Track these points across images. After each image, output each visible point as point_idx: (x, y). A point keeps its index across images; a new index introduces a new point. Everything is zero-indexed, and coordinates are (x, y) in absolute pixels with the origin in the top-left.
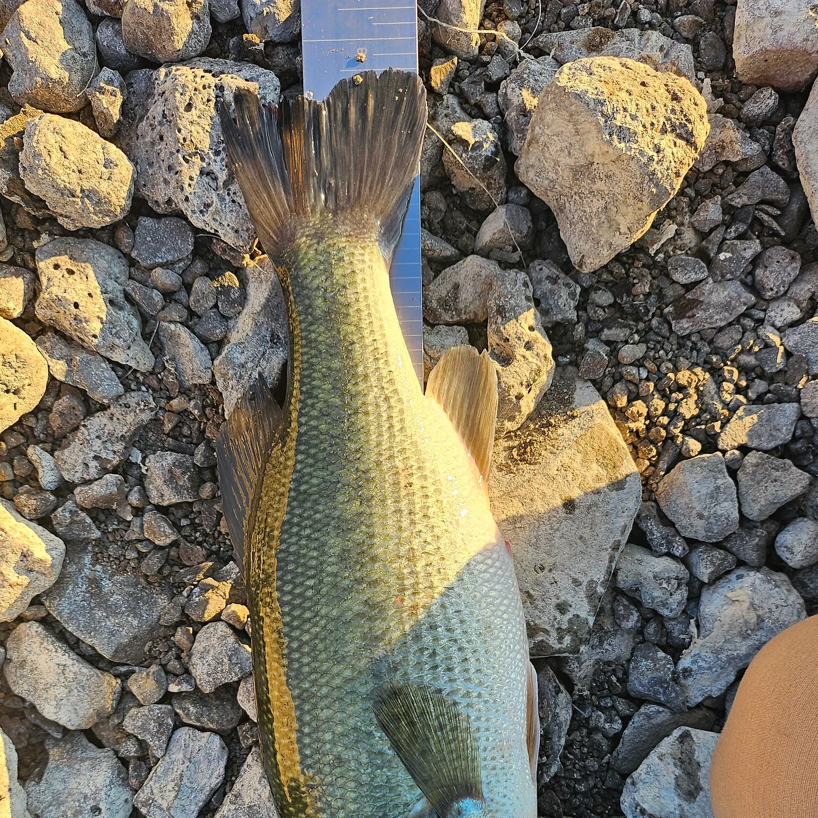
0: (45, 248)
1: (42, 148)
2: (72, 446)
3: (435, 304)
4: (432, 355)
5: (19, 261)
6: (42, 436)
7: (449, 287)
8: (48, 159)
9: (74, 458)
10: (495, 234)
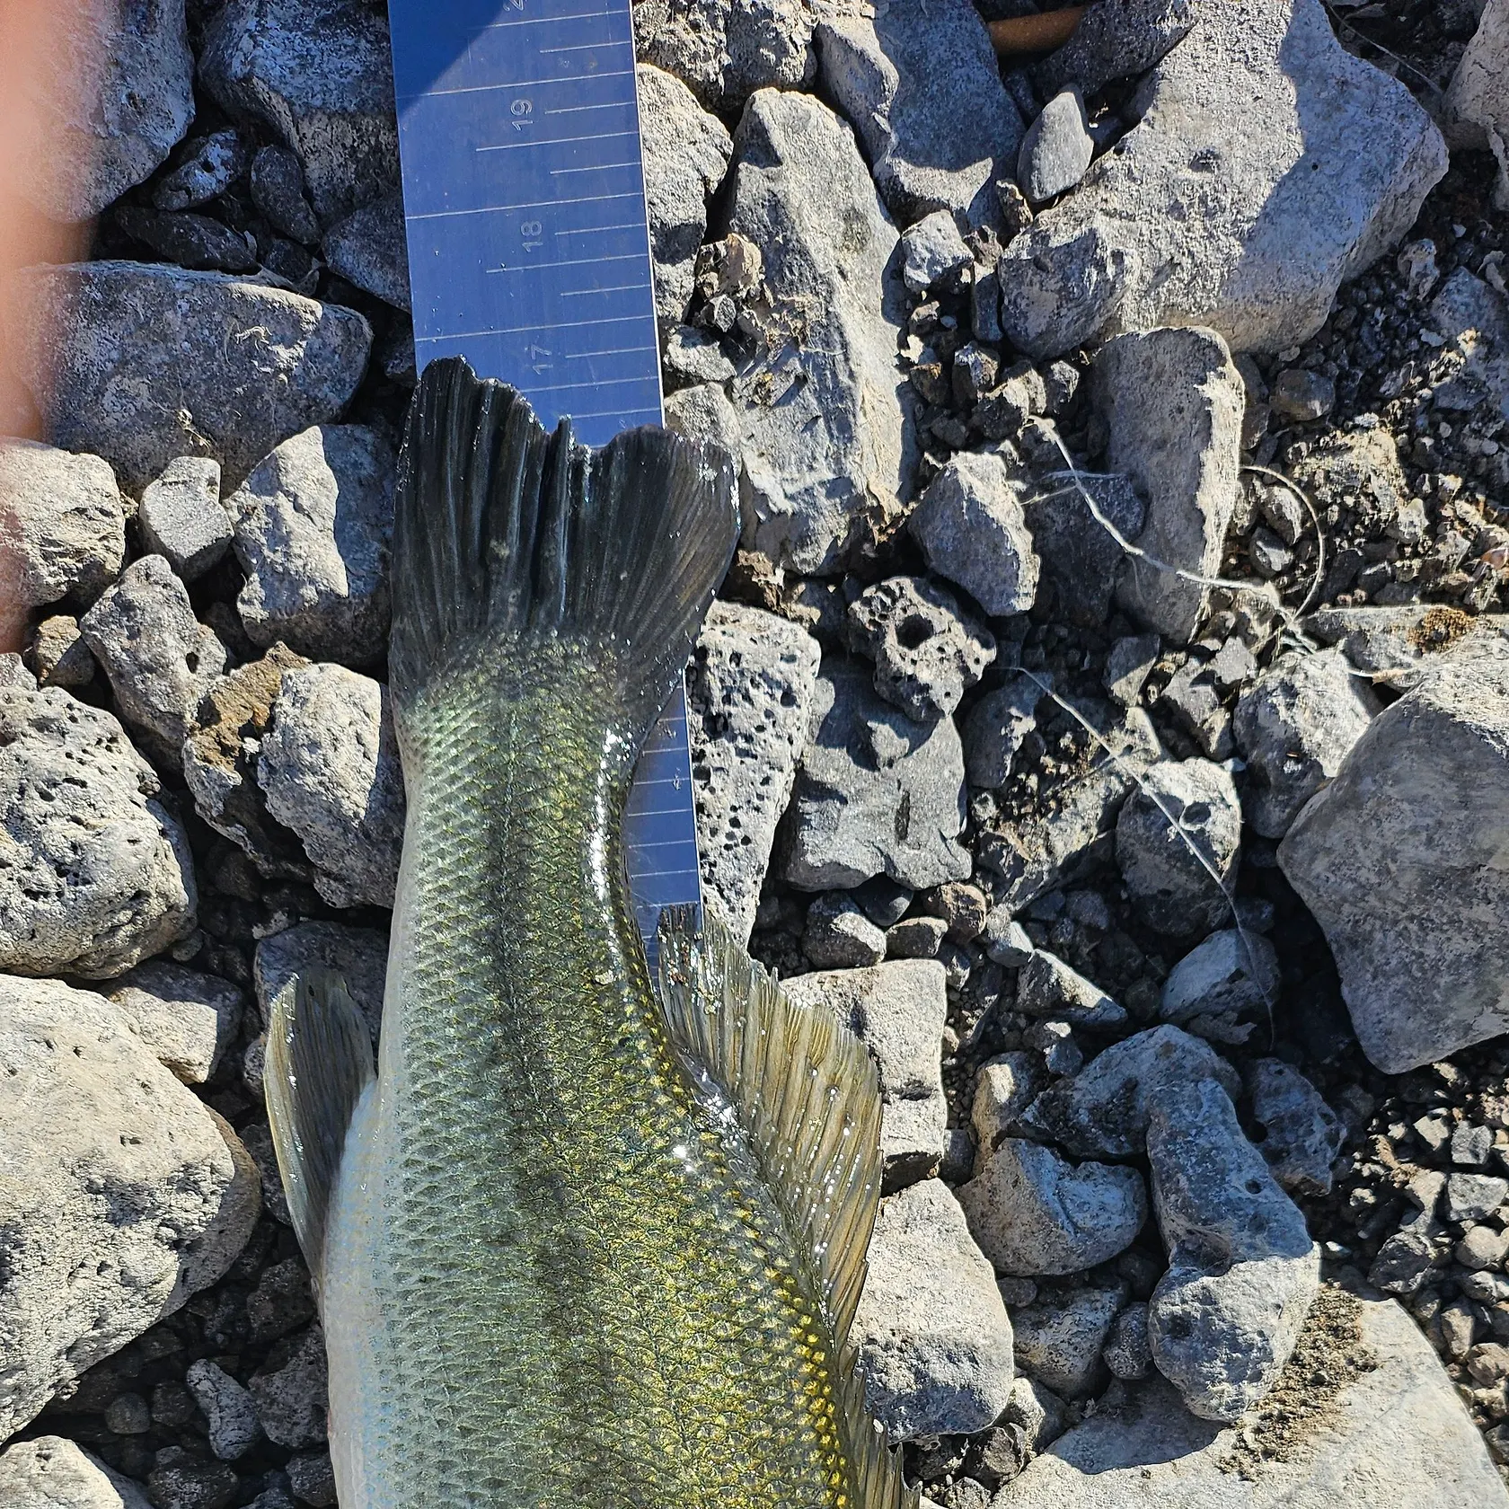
0: (278, 940)
1: (322, 729)
2: (290, 1366)
3: (1084, 1117)
4: (1081, 1223)
5: (215, 962)
6: (220, 1338)
7: (1115, 1085)
8: (330, 754)
9: (294, 1392)
10: (1215, 986)
